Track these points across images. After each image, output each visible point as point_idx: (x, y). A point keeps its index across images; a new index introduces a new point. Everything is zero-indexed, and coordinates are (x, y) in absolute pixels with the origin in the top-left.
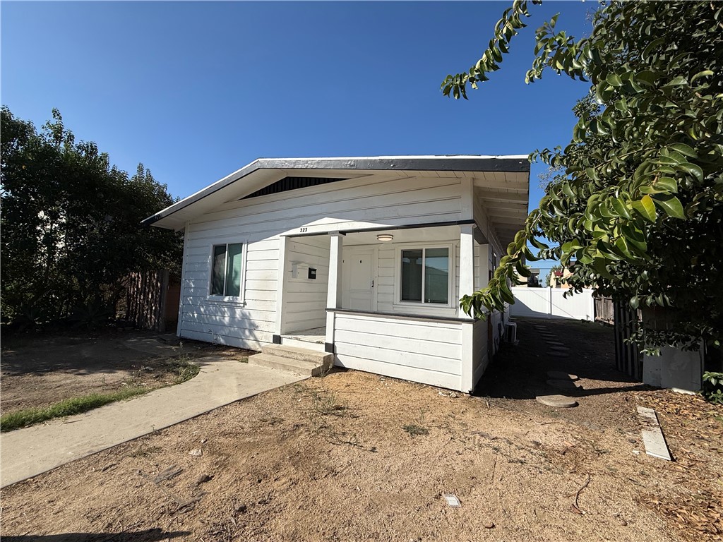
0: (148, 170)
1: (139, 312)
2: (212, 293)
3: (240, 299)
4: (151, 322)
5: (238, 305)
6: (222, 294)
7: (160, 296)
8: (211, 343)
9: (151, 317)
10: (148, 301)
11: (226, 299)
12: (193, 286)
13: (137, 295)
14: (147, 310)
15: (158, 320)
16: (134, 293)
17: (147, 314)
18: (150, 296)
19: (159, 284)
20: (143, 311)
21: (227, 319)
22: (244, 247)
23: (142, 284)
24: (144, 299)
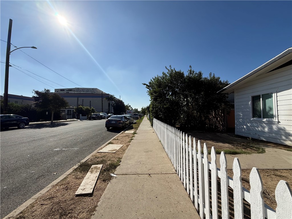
0: (214, 74)
1: (215, 124)
2: (253, 117)
3: (275, 120)
4: (220, 128)
5: (274, 123)
6: (261, 117)
7: (223, 119)
8: (257, 139)
9: (220, 127)
10: (218, 121)
11: (265, 120)
12: (241, 114)
13: (213, 119)
14: (218, 124)
15: (224, 128)
16: (211, 118)
17: (218, 125)
18: (219, 119)
19: (223, 115)
20: (216, 124)
21: (266, 129)
22: (274, 95)
23: (214, 115)
24: (216, 120)
